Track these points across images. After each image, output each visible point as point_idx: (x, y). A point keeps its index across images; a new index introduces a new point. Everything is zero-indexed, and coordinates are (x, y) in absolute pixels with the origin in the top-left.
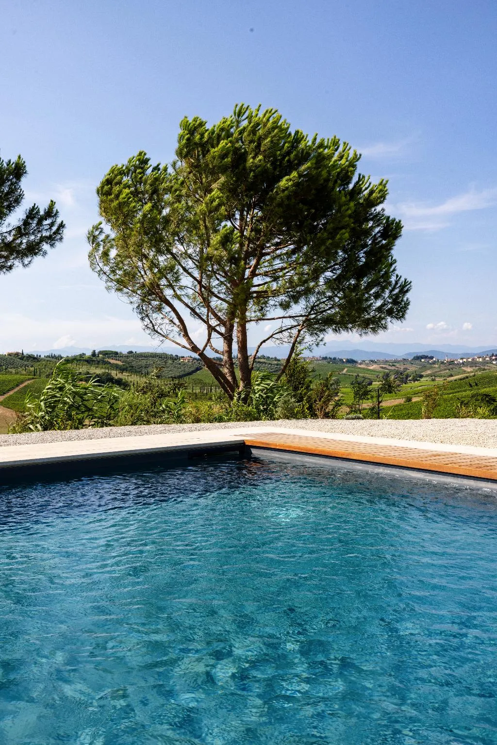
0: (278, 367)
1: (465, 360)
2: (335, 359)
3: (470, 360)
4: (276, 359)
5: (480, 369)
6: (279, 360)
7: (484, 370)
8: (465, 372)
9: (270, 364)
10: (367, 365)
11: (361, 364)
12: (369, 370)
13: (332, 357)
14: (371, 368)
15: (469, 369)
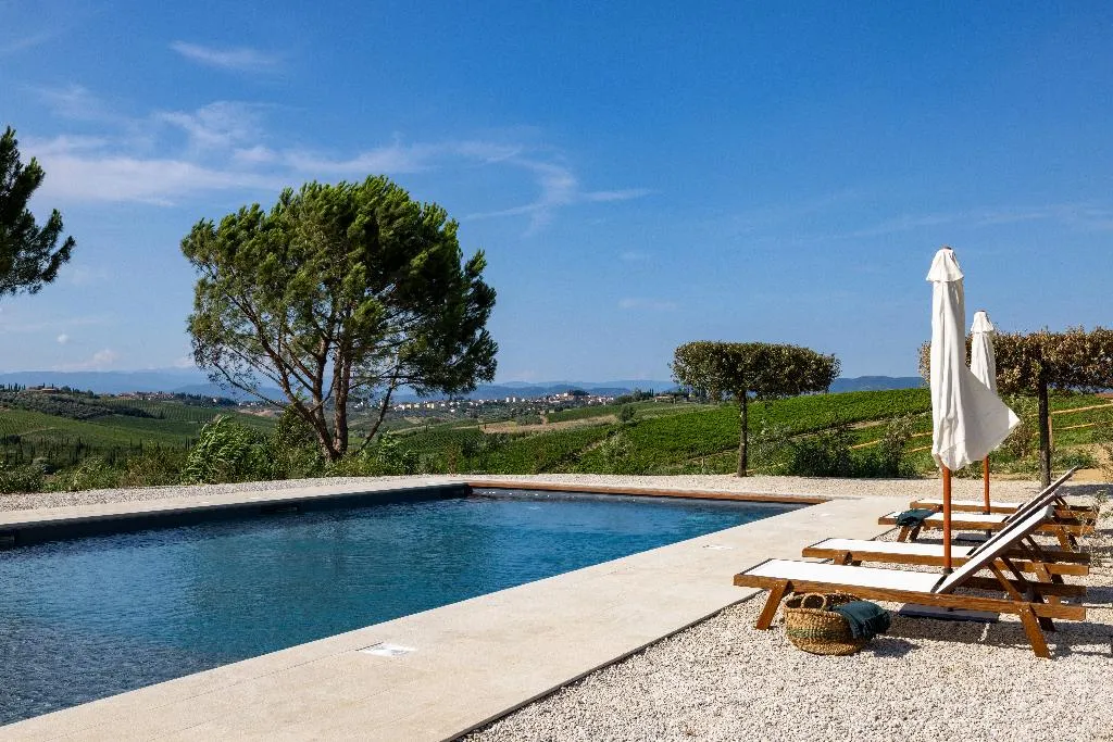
0: (97, 408)
1: (409, 406)
2: (198, 398)
3: (417, 406)
4: (91, 395)
5: (432, 421)
6: (97, 397)
7: (439, 421)
8: (409, 424)
9: (81, 403)
10: (253, 408)
11: (243, 407)
12: (258, 417)
13: (194, 394)
14: (261, 414)
15: (415, 421)
